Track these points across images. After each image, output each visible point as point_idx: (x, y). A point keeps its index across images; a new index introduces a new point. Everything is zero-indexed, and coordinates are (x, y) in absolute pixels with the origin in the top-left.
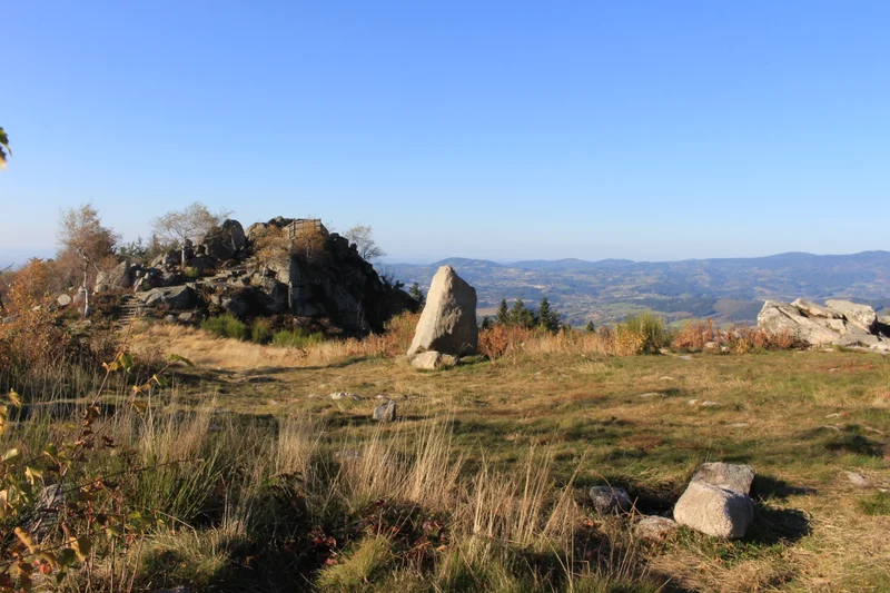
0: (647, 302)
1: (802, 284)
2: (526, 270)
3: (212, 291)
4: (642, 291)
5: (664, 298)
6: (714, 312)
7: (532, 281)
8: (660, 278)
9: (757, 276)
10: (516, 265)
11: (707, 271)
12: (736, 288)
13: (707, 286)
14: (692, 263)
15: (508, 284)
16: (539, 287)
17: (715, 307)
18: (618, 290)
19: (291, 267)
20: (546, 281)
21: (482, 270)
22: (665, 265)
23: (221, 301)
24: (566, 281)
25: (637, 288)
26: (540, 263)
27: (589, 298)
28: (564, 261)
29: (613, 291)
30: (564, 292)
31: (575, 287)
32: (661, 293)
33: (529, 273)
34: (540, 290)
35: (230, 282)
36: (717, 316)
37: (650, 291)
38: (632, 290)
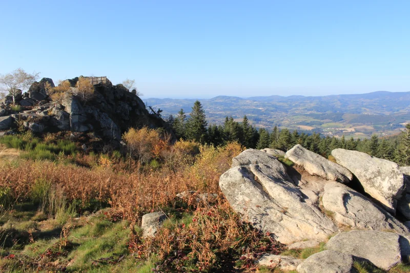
0: (311, 115)
1: (384, 106)
2: (255, 101)
3: (25, 119)
4: (309, 110)
5: (319, 113)
6: (343, 120)
7: (257, 106)
8: (317, 104)
9: (363, 102)
10: (249, 99)
11: (339, 100)
12: (353, 108)
13: (339, 107)
14: (332, 97)
15: (246, 108)
16: (261, 109)
17: (343, 117)
18: (298, 110)
19: (72, 104)
20: (264, 106)
21: (234, 101)
22: (320, 98)
23: (28, 125)
24: (273, 106)
25: (306, 109)
26: (261, 97)
27: (284, 114)
28: (272, 96)
29: (295, 110)
30: (272, 111)
31: (277, 108)
32: (318, 111)
33: (256, 102)
34: (261, 110)
35: (38, 113)
36: (344, 122)
37: (312, 110)
38: (304, 109)
